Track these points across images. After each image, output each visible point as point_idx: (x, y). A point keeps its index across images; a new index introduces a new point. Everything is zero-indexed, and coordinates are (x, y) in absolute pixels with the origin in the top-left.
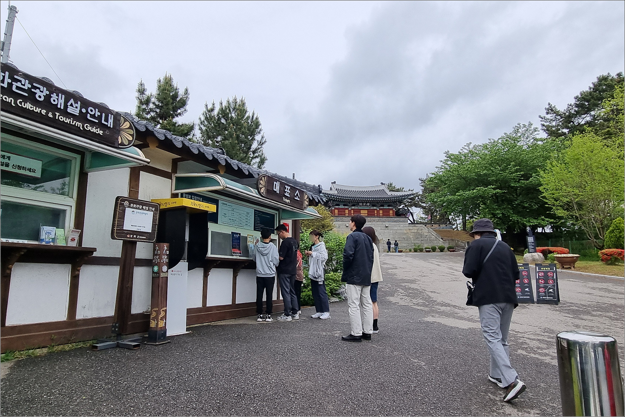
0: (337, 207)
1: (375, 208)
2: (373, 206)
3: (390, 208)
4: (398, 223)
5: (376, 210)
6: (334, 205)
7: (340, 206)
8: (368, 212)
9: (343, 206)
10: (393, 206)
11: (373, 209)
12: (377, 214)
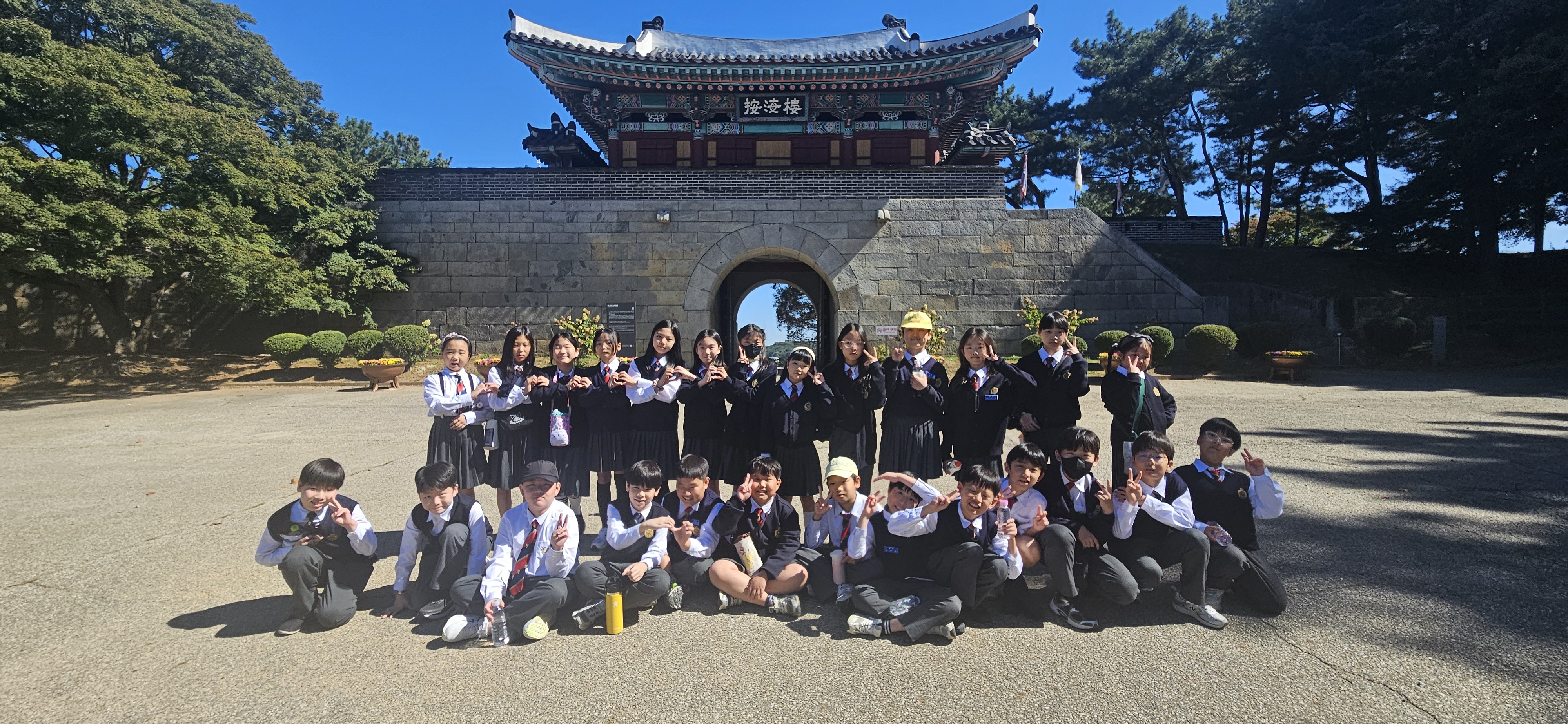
0: (632, 127)
1: (830, 127)
2: (825, 117)
3: (915, 125)
4: (945, 203)
5: (839, 136)
6: (621, 121)
7: (648, 121)
8: (793, 147)
9: (667, 120)
10: (926, 119)
11: (820, 132)
12: (841, 158)
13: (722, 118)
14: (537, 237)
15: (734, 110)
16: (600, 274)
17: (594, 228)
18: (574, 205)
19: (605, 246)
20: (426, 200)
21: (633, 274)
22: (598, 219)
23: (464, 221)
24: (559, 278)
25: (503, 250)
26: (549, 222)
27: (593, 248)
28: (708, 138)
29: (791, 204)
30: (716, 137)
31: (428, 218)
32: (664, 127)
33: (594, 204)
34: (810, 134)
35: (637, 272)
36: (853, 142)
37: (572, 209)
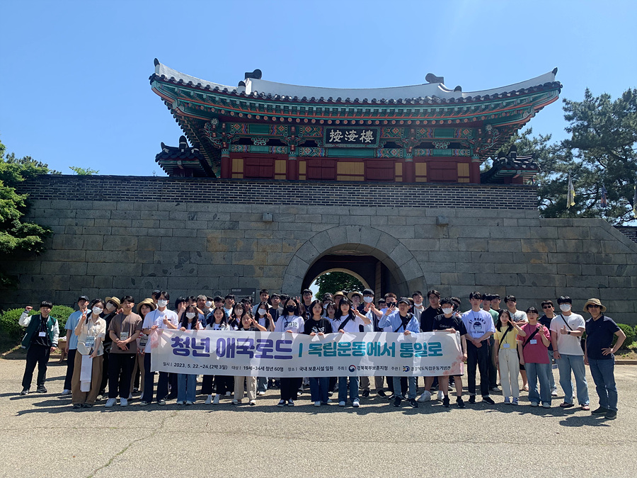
0: (241, 148)
1: (395, 153)
2: (391, 145)
3: (460, 152)
4: (491, 213)
5: (401, 160)
6: (232, 143)
7: (253, 144)
8: (366, 168)
9: (268, 144)
10: (469, 148)
11: (387, 156)
12: (404, 176)
13: (311, 144)
14: (162, 231)
15: (321, 139)
16: (213, 262)
17: (210, 225)
18: (194, 207)
19: (219, 240)
20: (73, 200)
21: (241, 263)
22: (214, 218)
23: (102, 217)
24: (179, 266)
25: (134, 241)
26: (173, 220)
27: (208, 241)
28: (300, 158)
29: (368, 210)
30: (306, 158)
31: (73, 214)
32: (267, 149)
33: (212, 207)
34: (379, 158)
35: (245, 262)
36: (413, 164)
37: (193, 209)
